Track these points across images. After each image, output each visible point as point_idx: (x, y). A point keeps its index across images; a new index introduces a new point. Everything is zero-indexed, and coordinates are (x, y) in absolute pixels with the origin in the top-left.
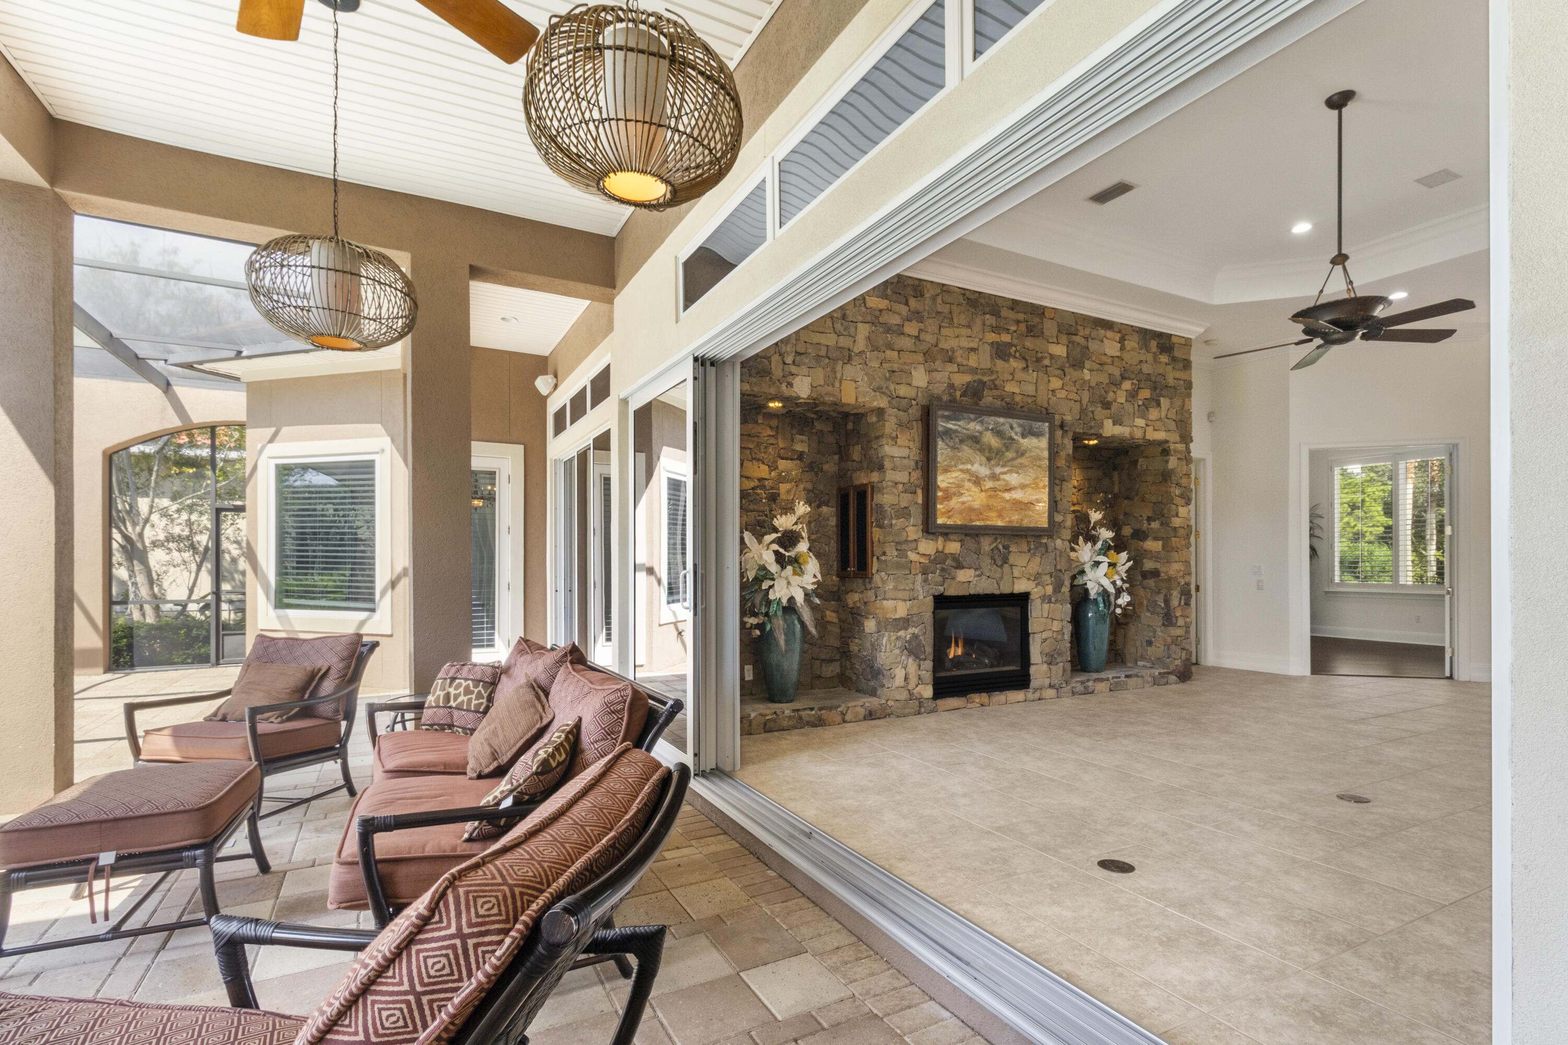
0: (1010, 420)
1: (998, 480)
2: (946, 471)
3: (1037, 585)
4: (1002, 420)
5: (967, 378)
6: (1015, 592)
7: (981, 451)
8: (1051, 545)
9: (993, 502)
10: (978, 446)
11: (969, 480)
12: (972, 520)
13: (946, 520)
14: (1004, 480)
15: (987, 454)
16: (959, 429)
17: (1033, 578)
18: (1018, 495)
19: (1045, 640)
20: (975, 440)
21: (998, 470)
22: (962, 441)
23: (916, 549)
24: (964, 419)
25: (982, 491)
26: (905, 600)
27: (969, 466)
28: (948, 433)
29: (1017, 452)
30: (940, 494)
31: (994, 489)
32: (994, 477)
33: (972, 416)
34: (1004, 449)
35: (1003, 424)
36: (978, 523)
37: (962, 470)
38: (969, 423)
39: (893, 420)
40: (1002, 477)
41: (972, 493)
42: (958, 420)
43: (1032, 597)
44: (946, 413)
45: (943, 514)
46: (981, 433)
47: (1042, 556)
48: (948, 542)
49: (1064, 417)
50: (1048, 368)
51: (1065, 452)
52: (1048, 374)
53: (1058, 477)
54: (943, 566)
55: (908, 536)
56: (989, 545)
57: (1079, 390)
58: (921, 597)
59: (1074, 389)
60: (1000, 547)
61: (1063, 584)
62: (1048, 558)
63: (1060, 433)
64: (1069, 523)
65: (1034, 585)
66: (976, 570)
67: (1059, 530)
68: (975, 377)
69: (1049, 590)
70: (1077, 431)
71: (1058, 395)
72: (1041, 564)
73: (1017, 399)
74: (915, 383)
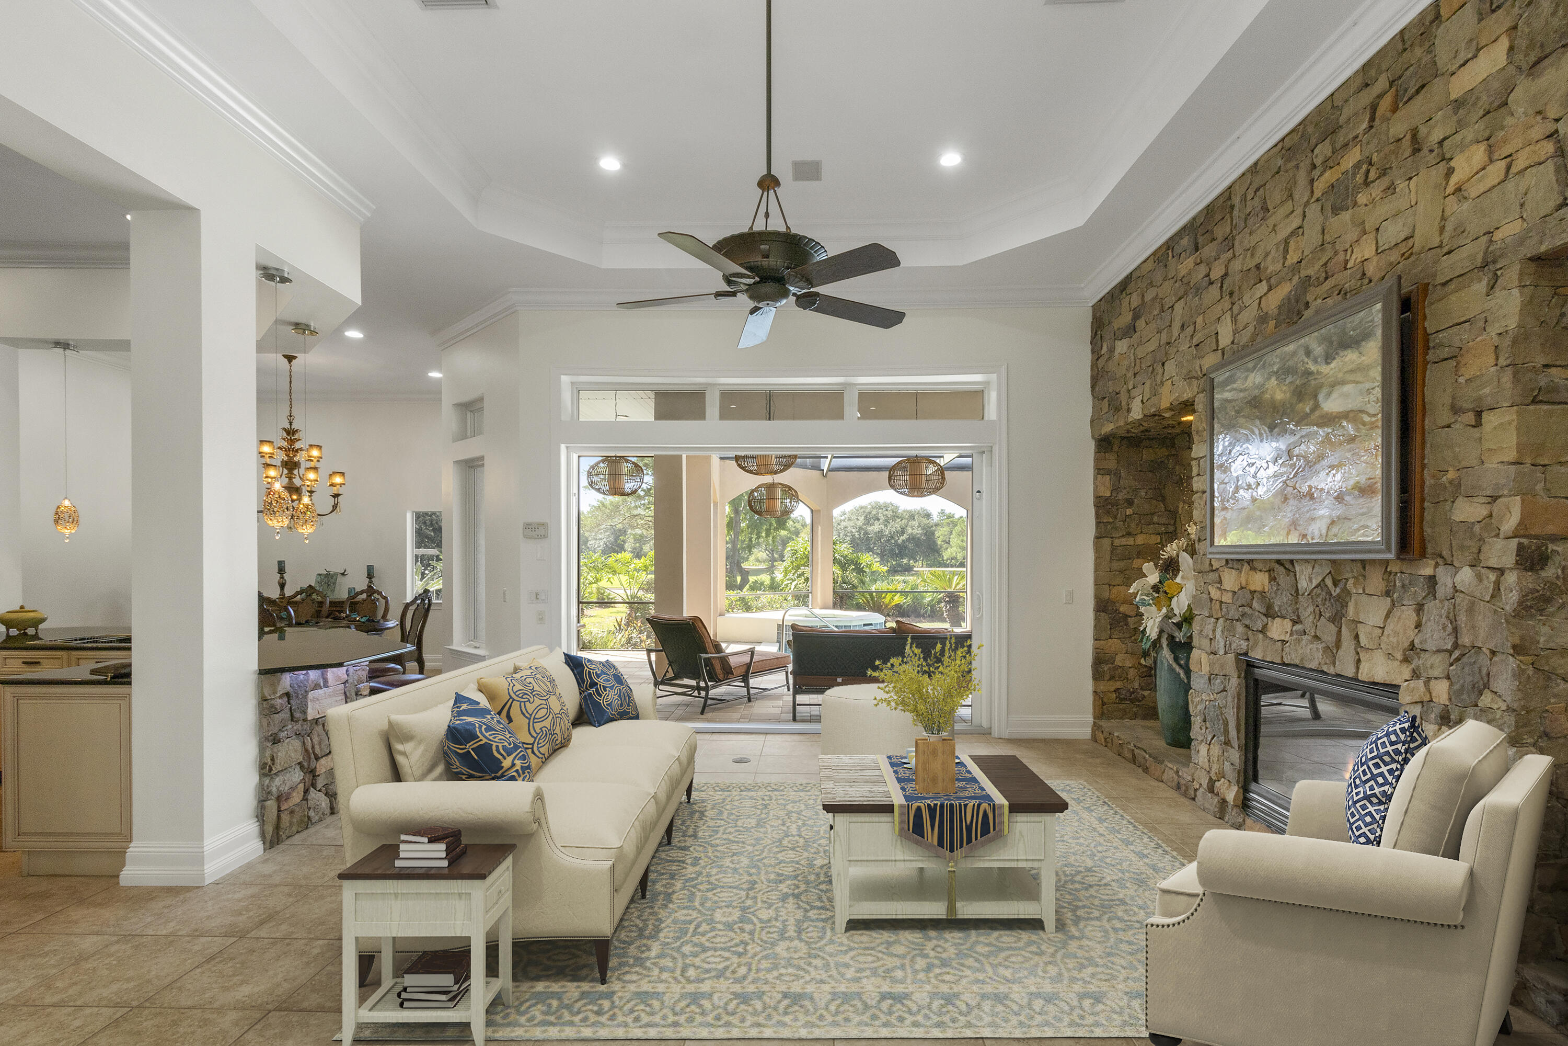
0: (1305, 339)
3: (1416, 675)
4: (1292, 346)
5: (1284, 290)
7: (1263, 417)
8: (1445, 579)
10: (1258, 412)
13: (1222, 538)
15: (1269, 419)
16: (1235, 394)
17: (1399, 656)
20: (1255, 404)
22: (1238, 413)
23: (1220, 582)
24: (1243, 373)
28: (1224, 404)
30: (1216, 502)
33: (1252, 363)
35: (1294, 353)
38: (1247, 377)
42: (1236, 380)
46: (1262, 385)
47: (1420, 608)
48: (1252, 573)
49: (1498, 236)
50: (1446, 143)
51: (1493, 331)
52: (1448, 156)
53: (1465, 406)
54: (1247, 609)
55: (1211, 565)
56: (1311, 580)
57: (1557, 120)
58: (1222, 652)
59: (1538, 131)
60: (1329, 582)
61: (1487, 686)
62: (1435, 611)
63: (1481, 286)
64: (1511, 522)
65: (1406, 672)
66: (1295, 622)
67: (1468, 543)
68: (1296, 280)
69: (1441, 690)
70: (1543, 248)
71: (1474, 191)
72: (1418, 626)
73: (1371, 269)
74: (1221, 345)
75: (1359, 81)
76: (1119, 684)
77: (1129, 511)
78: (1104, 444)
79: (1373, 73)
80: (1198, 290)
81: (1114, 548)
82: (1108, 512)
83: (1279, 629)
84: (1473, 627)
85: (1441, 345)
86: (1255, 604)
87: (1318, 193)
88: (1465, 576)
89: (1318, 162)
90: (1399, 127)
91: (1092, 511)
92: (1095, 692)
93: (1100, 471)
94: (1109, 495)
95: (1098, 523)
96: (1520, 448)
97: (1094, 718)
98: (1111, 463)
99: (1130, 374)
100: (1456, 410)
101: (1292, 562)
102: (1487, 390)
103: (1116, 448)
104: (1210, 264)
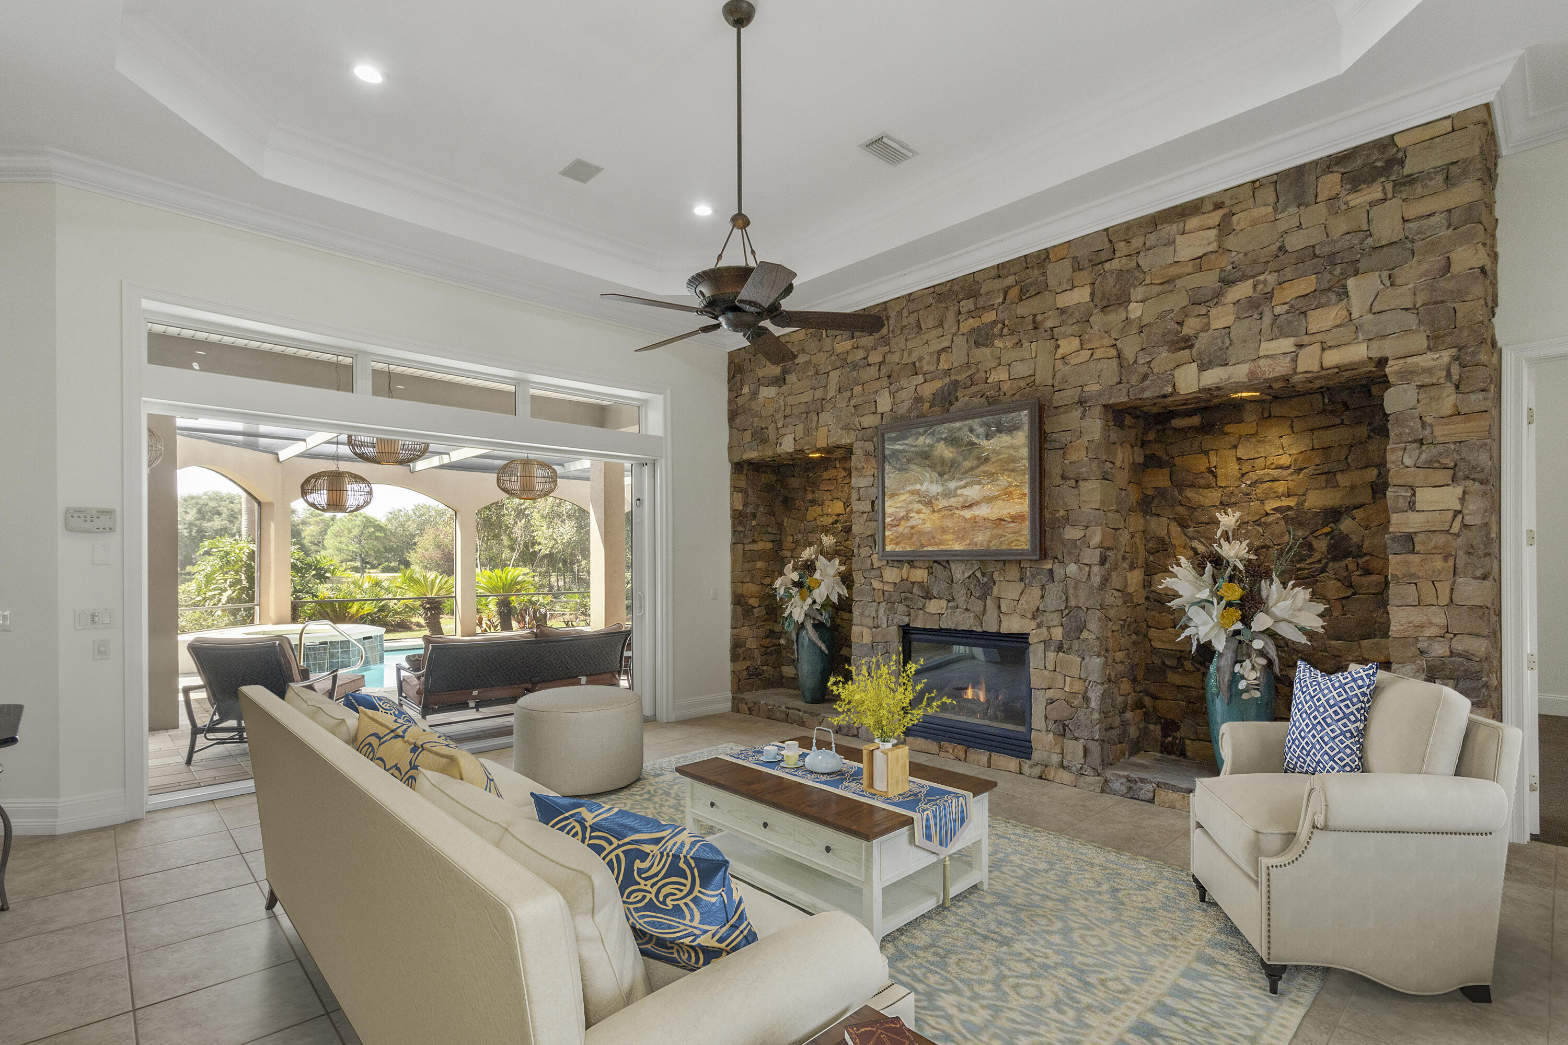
0: (971, 422)
1: (955, 495)
2: (893, 495)
3: (1039, 626)
4: (958, 424)
5: (936, 385)
6: (1003, 631)
7: (933, 467)
8: (1059, 572)
9: (949, 523)
10: (928, 462)
11: (919, 502)
12: (922, 546)
13: (894, 546)
14: (962, 495)
15: (939, 469)
16: (907, 448)
17: (1030, 616)
18: (983, 511)
19: (1051, 702)
20: (925, 456)
21: (952, 485)
22: (909, 461)
23: (882, 576)
24: (912, 435)
25: (934, 511)
26: (869, 627)
27: (918, 487)
28: (895, 453)
29: (979, 458)
30: (888, 520)
31: (950, 508)
32: (946, 494)
33: (921, 430)
34: (960, 459)
35: (960, 429)
36: (930, 548)
37: (909, 492)
38: (917, 438)
39: (860, 452)
40: (959, 492)
41: (922, 516)
42: (907, 438)
43: (1030, 640)
44: (893, 435)
45: (891, 541)
46: (931, 446)
47: (1043, 587)
48: (912, 570)
49: (1086, 389)
50: (1055, 330)
51: (1085, 439)
52: (1056, 337)
53: (1071, 476)
54: (908, 595)
55: (872, 564)
56: (963, 572)
57: (1116, 340)
58: (885, 626)
59: (1107, 342)
60: (978, 574)
61: (1085, 627)
62: (1054, 590)
63: (1078, 413)
64: (1096, 540)
65: (1033, 625)
66: (949, 601)
67: (1074, 551)
68: (947, 380)
69: (1058, 633)
70: (1111, 402)
71: (1073, 361)
72: (1042, 597)
73: (1005, 387)
74: (880, 410)
75: (994, 273)
76: (748, 663)
77: (754, 523)
78: (738, 467)
79: (1005, 272)
80: (855, 366)
81: (744, 552)
82: (740, 523)
83: (934, 606)
84: (1077, 596)
85: (1055, 441)
86: (914, 590)
87: (963, 330)
88: (1072, 568)
89: (963, 310)
90: (1023, 309)
91: (729, 522)
92: (733, 672)
93: (735, 489)
94: (741, 508)
95: (734, 532)
96: (1103, 502)
97: (733, 693)
98: (743, 484)
99: (780, 415)
100: (1063, 477)
101: (948, 562)
102: (1084, 469)
103: (745, 471)
104: (867, 351)
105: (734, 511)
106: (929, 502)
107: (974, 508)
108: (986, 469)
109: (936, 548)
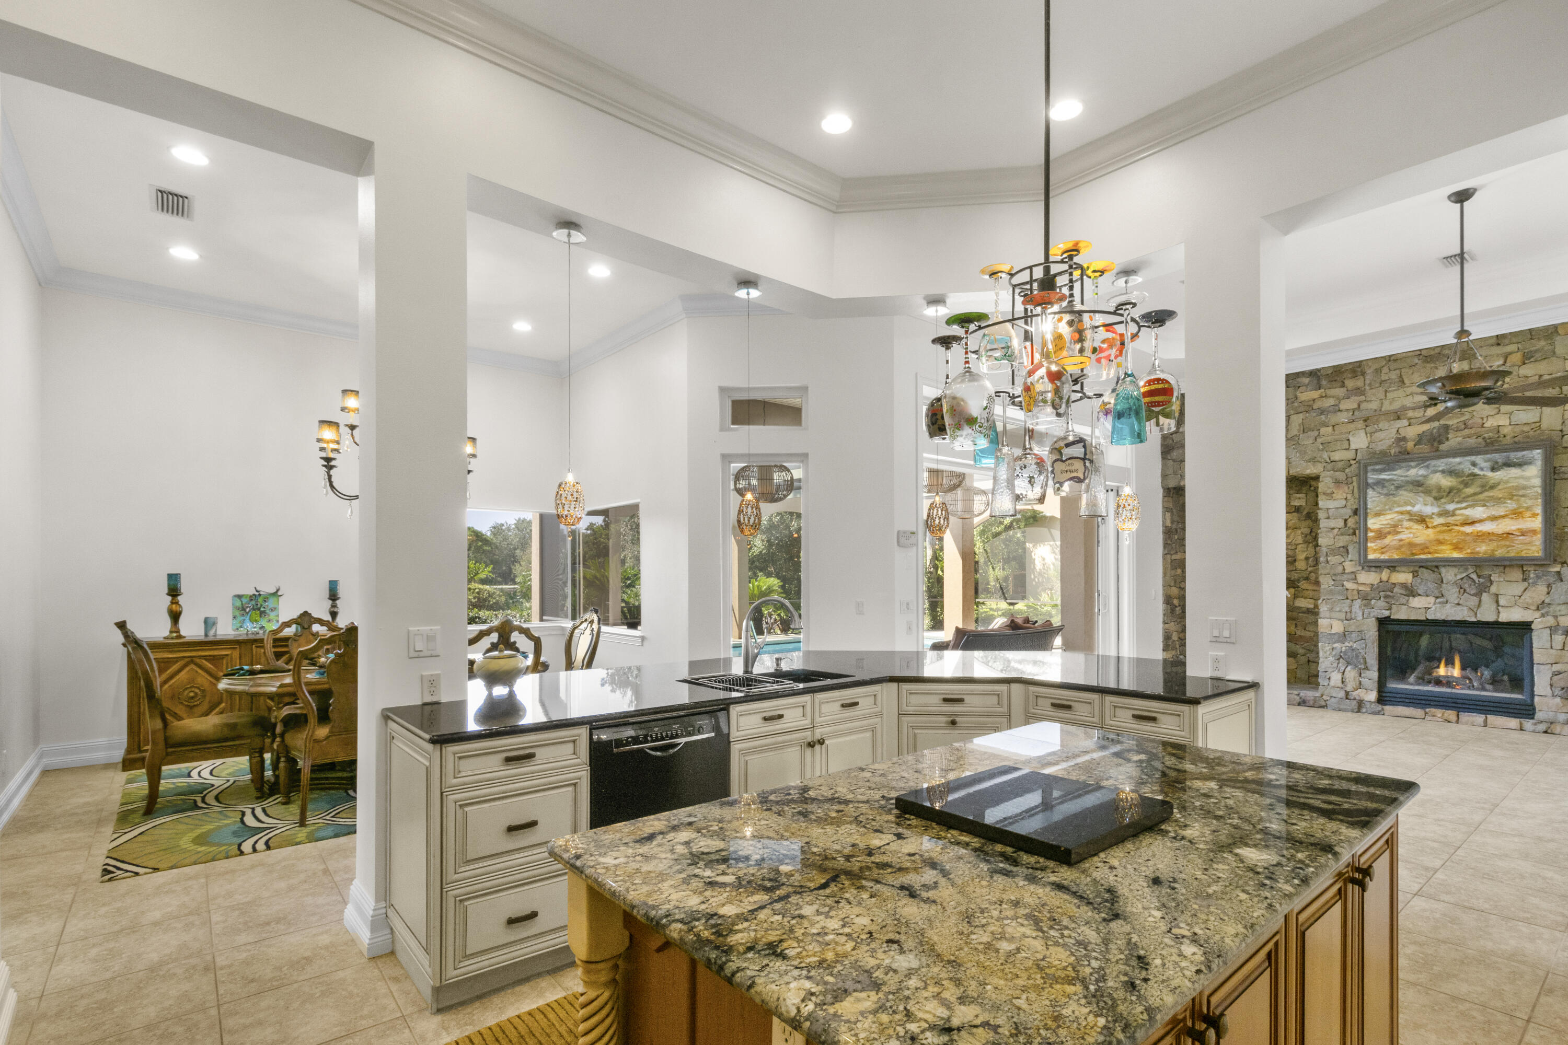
0: (1473, 458)
1: (1454, 515)
2: (1378, 514)
3: (1544, 616)
4: (1458, 460)
5: (1423, 428)
6: (1500, 620)
7: (1427, 492)
9: (1447, 537)
10: (1420, 489)
11: (1410, 520)
12: (1413, 554)
13: (1378, 555)
14: (1462, 515)
15: (1434, 495)
16: (1395, 478)
17: (1535, 608)
18: (1488, 527)
19: (1558, 673)
20: (1418, 485)
21: (1451, 507)
22: (1398, 488)
23: (1356, 579)
24: (1402, 467)
25: (1427, 527)
26: (1342, 621)
27: (1409, 508)
28: (1381, 483)
29: (1483, 486)
30: (1370, 534)
31: (1447, 525)
32: (1444, 514)
33: (1413, 464)
34: (1461, 486)
35: (1460, 463)
36: (1423, 556)
37: (1397, 512)
38: (1408, 470)
39: (1329, 480)
40: (1458, 512)
41: (1414, 531)
42: (1394, 470)
43: (1533, 627)
44: (1377, 467)
45: (1375, 551)
46: (1425, 476)
47: (1549, 586)
48: (1395, 574)
54: (1388, 593)
55: (1344, 569)
56: (1455, 575)
58: (1360, 618)
60: (1474, 576)
62: (1562, 588)
65: (1538, 615)
66: (1437, 598)
68: (1435, 425)
69: (1565, 621)
72: (1549, 593)
73: (1505, 431)
74: (1353, 446)
75: (1492, 341)
77: (1176, 537)
78: (1168, 491)
79: (1506, 341)
81: (1172, 561)
82: (1169, 537)
83: (1419, 602)
85: (1564, 473)
86: (1398, 591)
90: (1527, 371)
91: (1162, 536)
93: (1165, 508)
94: (1170, 525)
95: (1165, 544)
98: (1170, 505)
101: (1439, 567)
103: (1171, 495)
104: (1339, 400)
105: (1165, 527)
106: (1422, 520)
107: (1477, 525)
108: (1491, 494)
109: (1430, 556)
